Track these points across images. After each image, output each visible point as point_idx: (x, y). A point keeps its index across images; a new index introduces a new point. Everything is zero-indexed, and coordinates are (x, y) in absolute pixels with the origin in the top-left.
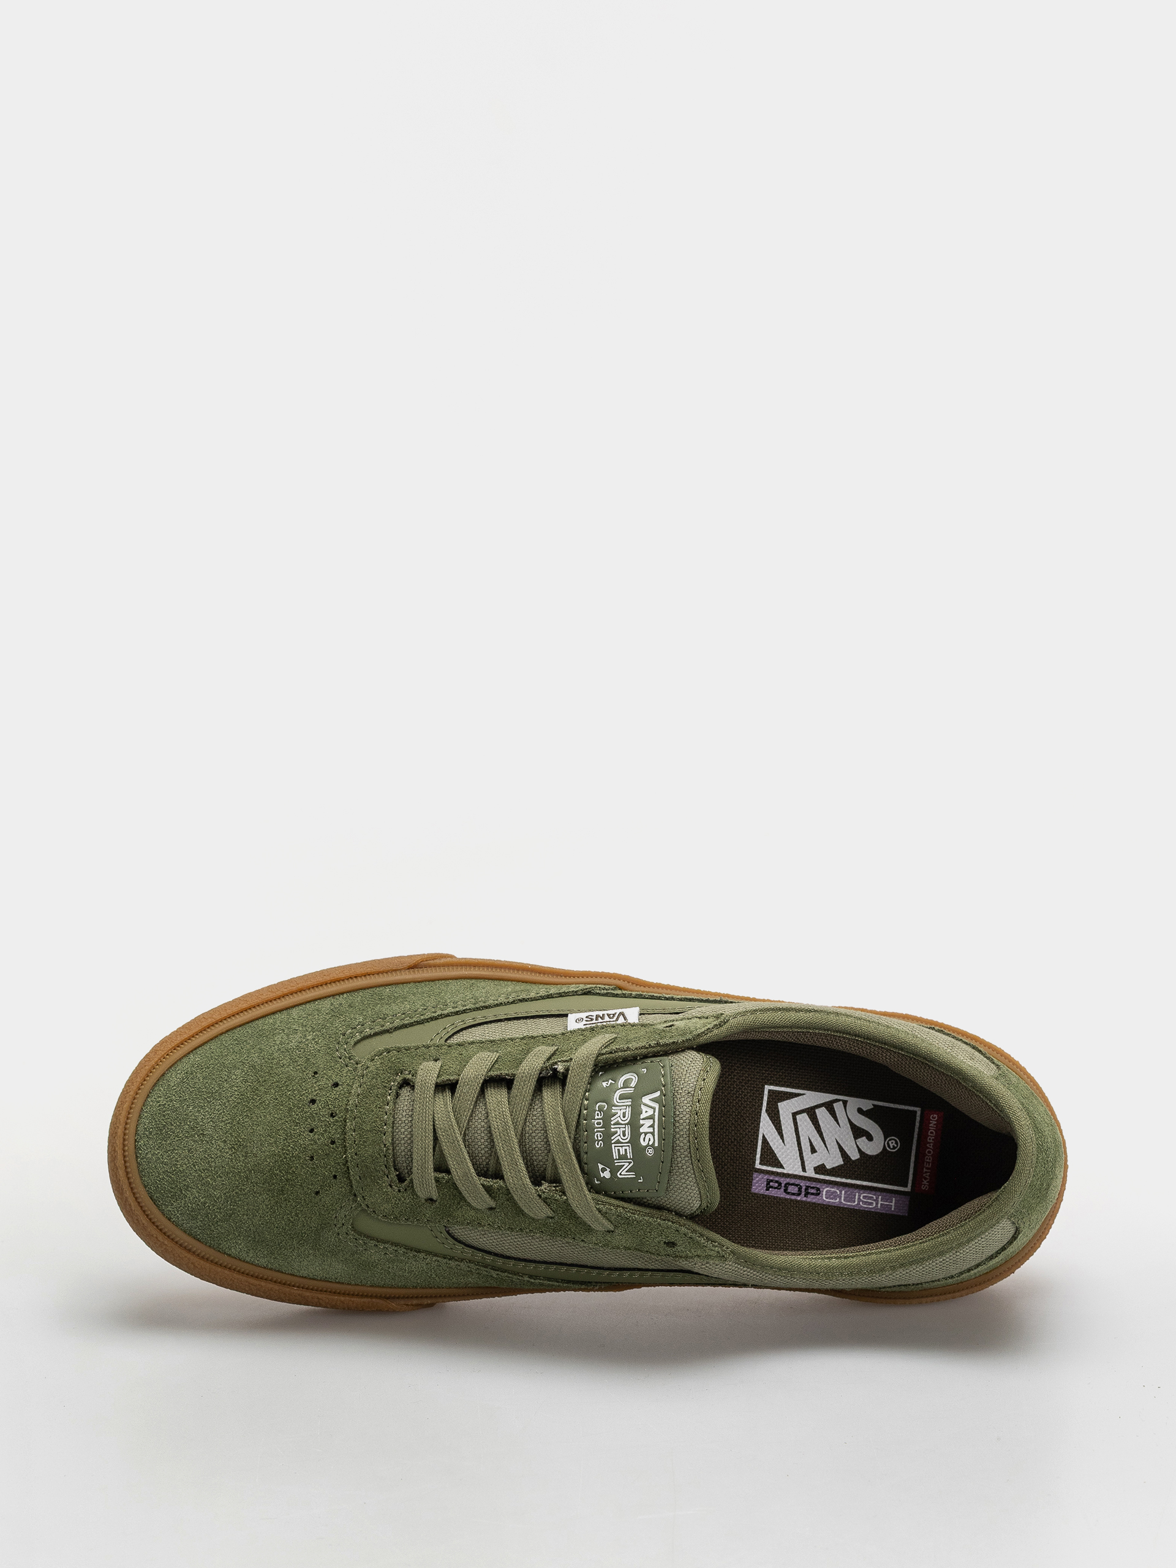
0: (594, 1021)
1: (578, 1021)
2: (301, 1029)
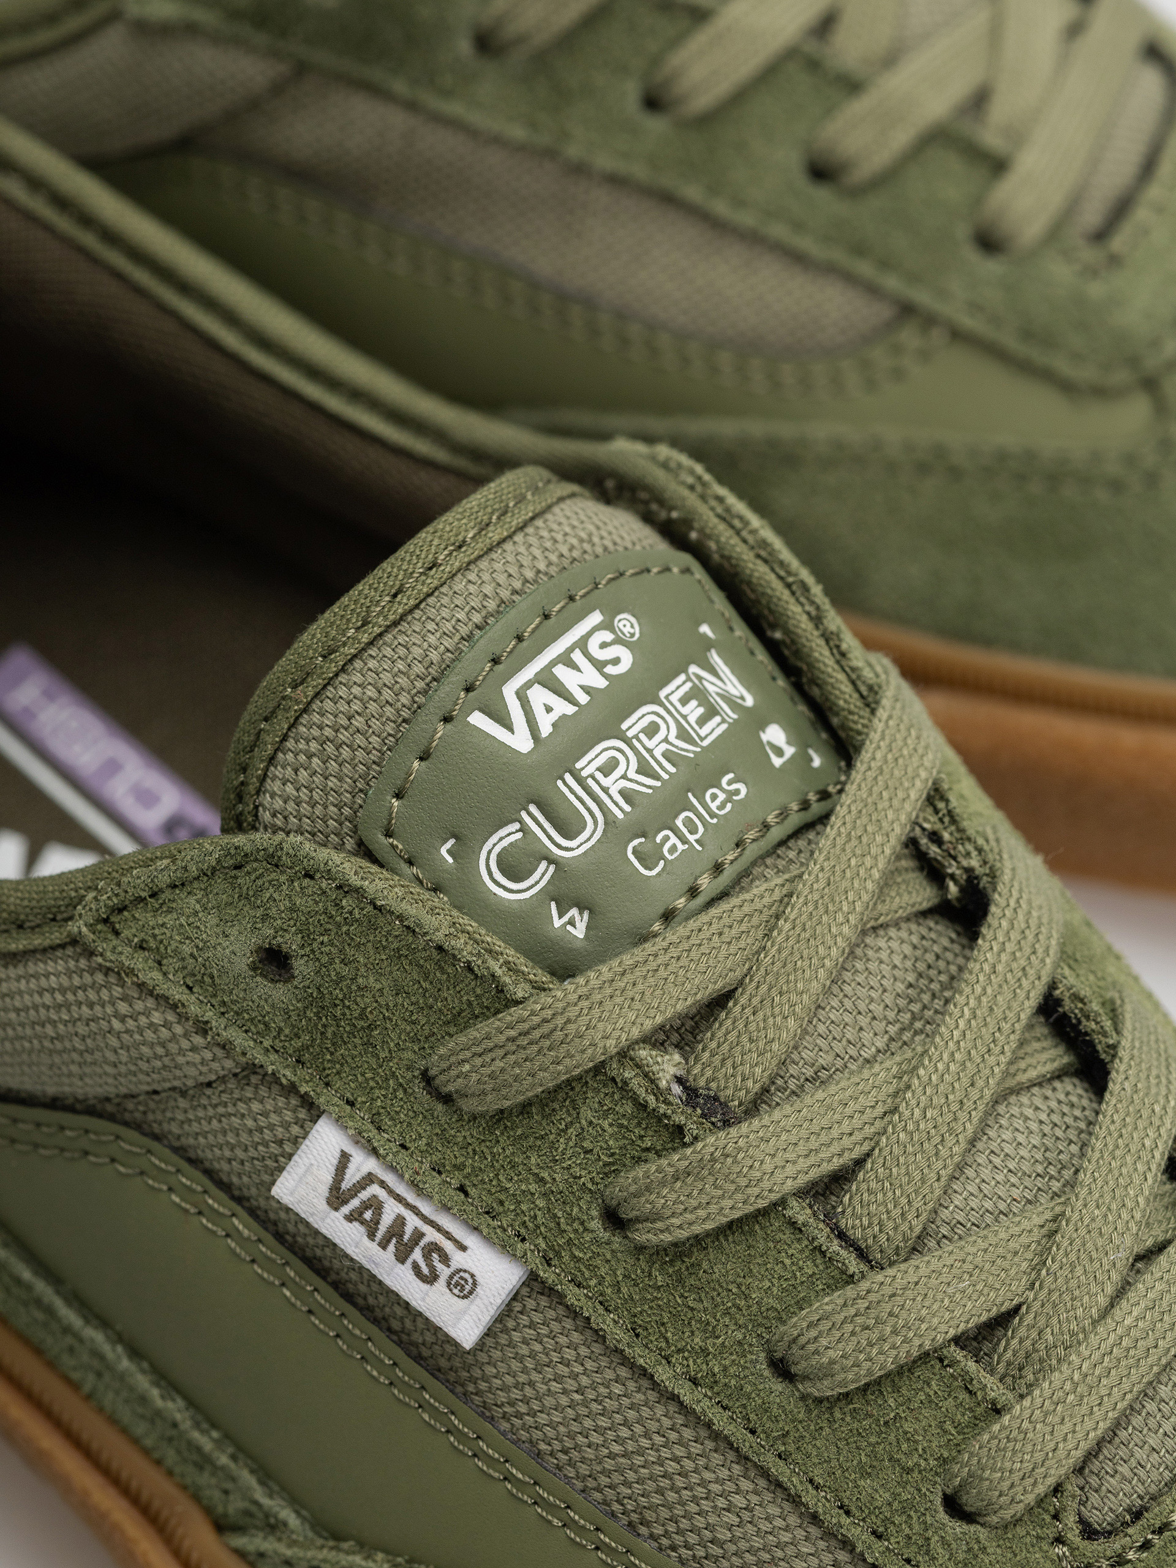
1: (464, 1286)
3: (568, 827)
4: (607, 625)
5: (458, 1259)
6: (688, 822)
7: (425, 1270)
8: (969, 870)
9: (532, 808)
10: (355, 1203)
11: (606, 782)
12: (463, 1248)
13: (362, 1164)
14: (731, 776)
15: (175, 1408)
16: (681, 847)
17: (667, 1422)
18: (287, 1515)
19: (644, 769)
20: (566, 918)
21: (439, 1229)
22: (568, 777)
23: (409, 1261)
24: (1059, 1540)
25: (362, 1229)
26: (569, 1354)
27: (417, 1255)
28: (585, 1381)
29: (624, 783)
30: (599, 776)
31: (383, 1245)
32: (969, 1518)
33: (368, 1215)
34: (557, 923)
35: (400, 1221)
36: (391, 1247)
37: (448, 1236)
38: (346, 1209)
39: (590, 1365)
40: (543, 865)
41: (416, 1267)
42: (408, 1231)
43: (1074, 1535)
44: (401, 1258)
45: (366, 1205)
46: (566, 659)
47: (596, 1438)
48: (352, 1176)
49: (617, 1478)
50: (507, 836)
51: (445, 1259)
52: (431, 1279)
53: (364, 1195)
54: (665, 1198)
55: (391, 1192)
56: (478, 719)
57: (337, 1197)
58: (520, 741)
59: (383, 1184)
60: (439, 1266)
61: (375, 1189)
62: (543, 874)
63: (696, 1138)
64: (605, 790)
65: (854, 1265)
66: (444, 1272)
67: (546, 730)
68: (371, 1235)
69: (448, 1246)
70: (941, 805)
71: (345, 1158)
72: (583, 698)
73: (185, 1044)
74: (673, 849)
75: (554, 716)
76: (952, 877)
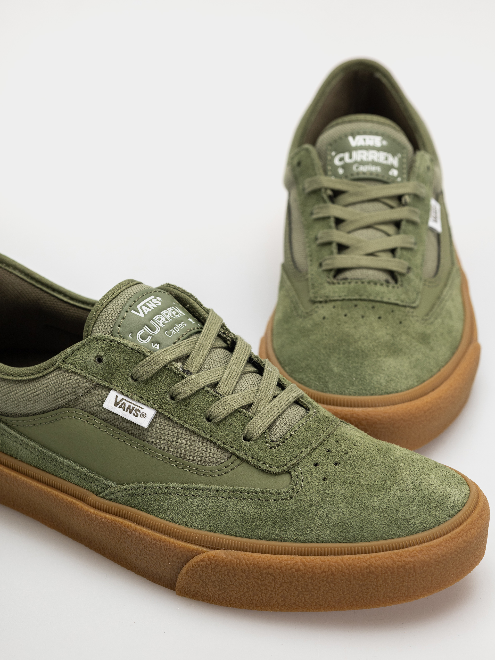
0: (136, 407)
1: (144, 416)
2: (316, 518)
3: (153, 329)
4: (155, 298)
5: (142, 411)
6: (176, 328)
7: (136, 414)
8: (232, 338)
9: (146, 326)
10: (120, 404)
11: (159, 322)
12: (143, 409)
13: (120, 397)
14: (183, 322)
15: (85, 470)
16: (175, 332)
17: (187, 436)
18: (111, 483)
19: (166, 320)
20: (155, 346)
21: (137, 406)
22: (152, 321)
23: (132, 413)
24: (267, 443)
25: (122, 409)
26: (166, 427)
27: (134, 412)
28: (170, 432)
29: (163, 322)
30: (158, 321)
31: (127, 411)
32: (249, 440)
33: (123, 406)
34: (153, 347)
35: (129, 406)
36: (128, 411)
37: (140, 407)
38: (118, 406)
39: (170, 428)
40: (149, 336)
41: (134, 414)
42: (131, 407)
43: (269, 441)
44: (130, 413)
45: (122, 404)
46: (148, 302)
47: (174, 443)
48: (119, 399)
49: (179, 450)
50: (142, 332)
51: (139, 411)
52: (137, 416)
53: (122, 402)
54: (181, 389)
55: (127, 401)
56: (133, 311)
57: (116, 404)
58: (142, 315)
59: (125, 400)
60: (138, 413)
61: (124, 401)
62: (149, 338)
63: (186, 378)
64: (159, 323)
65: (220, 397)
66: (139, 414)
67: (146, 313)
68: (124, 410)
69: (140, 409)
70: (224, 327)
71: (117, 396)
72: (153, 308)
73: (82, 382)
74: (174, 333)
75: (148, 311)
76: (229, 340)
